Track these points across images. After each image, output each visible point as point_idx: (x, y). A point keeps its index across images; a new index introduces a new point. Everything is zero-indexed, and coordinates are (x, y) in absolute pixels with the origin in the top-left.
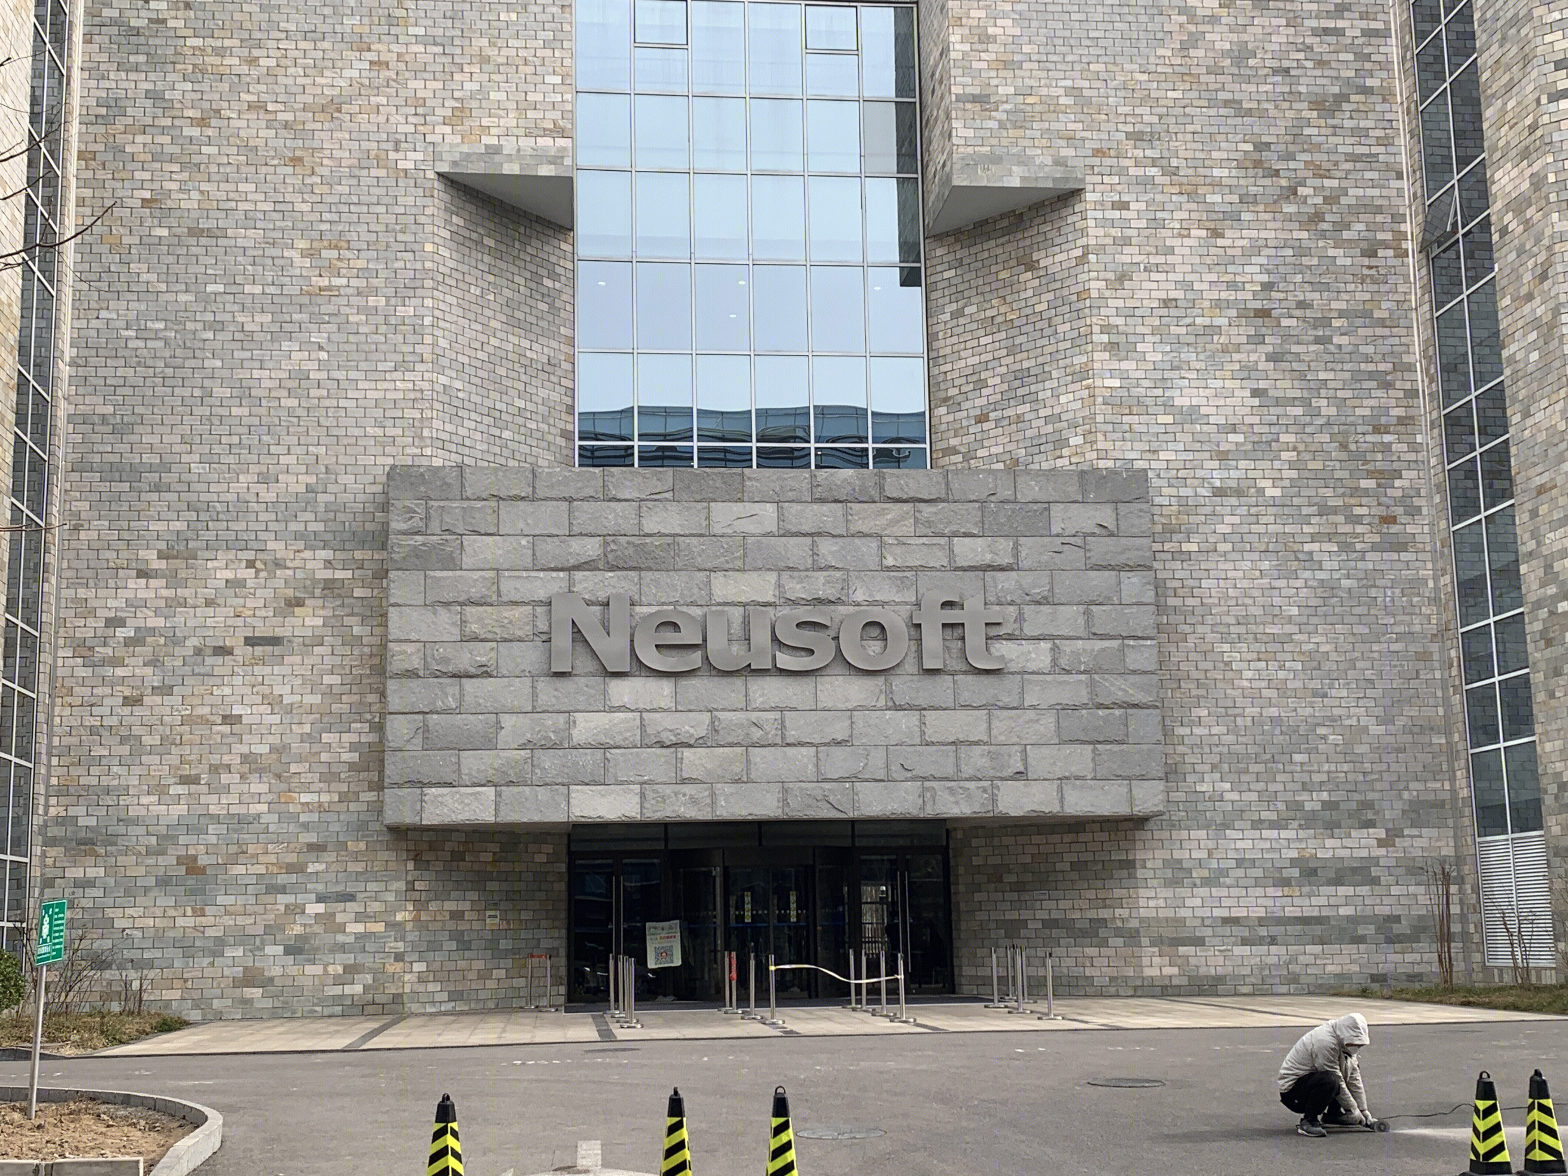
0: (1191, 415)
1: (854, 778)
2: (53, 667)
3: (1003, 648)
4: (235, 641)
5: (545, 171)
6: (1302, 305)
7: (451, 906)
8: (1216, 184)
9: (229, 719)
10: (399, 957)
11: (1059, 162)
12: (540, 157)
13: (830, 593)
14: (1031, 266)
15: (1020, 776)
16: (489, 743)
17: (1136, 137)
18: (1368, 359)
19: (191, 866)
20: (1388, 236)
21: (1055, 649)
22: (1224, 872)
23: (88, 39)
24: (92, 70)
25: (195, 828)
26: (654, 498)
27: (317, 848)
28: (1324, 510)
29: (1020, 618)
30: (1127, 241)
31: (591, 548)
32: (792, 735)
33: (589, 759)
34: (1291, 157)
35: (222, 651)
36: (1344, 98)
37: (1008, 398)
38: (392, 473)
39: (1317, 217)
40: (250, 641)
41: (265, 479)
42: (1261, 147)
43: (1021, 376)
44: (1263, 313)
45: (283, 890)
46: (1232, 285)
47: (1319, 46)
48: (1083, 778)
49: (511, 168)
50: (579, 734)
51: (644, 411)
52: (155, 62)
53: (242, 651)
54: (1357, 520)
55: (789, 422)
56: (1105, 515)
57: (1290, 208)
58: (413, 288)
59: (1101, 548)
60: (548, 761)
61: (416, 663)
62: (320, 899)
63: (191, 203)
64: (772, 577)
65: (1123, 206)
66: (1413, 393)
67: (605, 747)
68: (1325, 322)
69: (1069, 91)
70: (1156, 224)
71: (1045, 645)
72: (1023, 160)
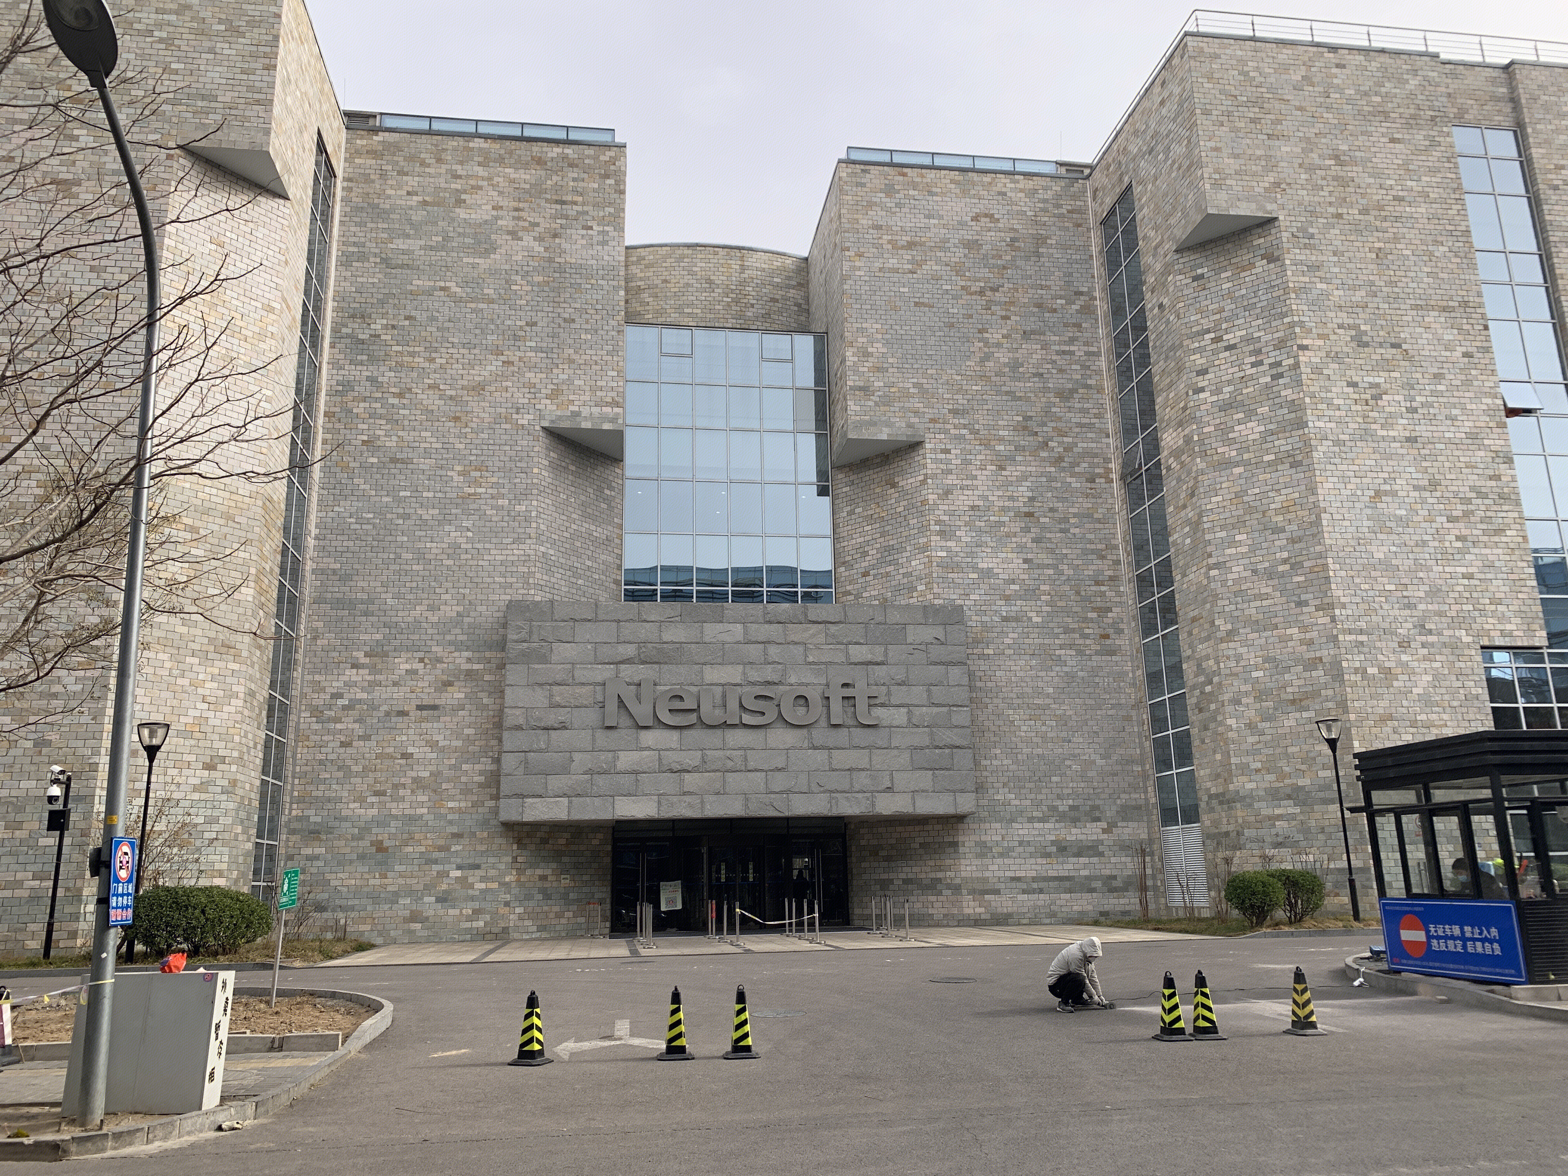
0: (988, 573)
1: (788, 792)
2: (298, 723)
3: (878, 712)
4: (410, 707)
5: (606, 426)
6: (1052, 510)
7: (539, 872)
8: (1001, 440)
9: (406, 756)
10: (507, 904)
11: (910, 426)
12: (604, 418)
13: (775, 678)
14: (894, 485)
15: (889, 789)
16: (565, 770)
17: (955, 412)
18: (1091, 542)
19: (380, 848)
20: (1101, 471)
21: (909, 712)
22: (1012, 849)
23: (332, 346)
24: (334, 364)
25: (382, 822)
26: (670, 620)
27: (458, 836)
28: (1067, 631)
29: (889, 694)
30: (950, 472)
31: (630, 650)
32: (752, 765)
33: (627, 781)
34: (1044, 424)
35: (403, 713)
36: (1073, 391)
37: (881, 562)
38: (510, 605)
39: (1060, 459)
40: (420, 708)
41: (432, 608)
42: (1027, 418)
43: (889, 549)
44: (1030, 515)
45: (436, 862)
46: (1011, 498)
47: (1061, 361)
48: (927, 791)
49: (586, 425)
50: (621, 765)
51: (664, 569)
52: (373, 360)
53: (414, 714)
54: (1085, 636)
55: (752, 575)
56: (939, 632)
57: (1044, 454)
58: (526, 495)
59: (937, 652)
60: (600, 780)
61: (521, 721)
62: (459, 868)
63: (392, 443)
64: (740, 668)
65: (947, 451)
66: (1118, 562)
67: (636, 773)
68: (1066, 520)
69: (915, 385)
70: (966, 462)
71: (904, 710)
72: (889, 424)
